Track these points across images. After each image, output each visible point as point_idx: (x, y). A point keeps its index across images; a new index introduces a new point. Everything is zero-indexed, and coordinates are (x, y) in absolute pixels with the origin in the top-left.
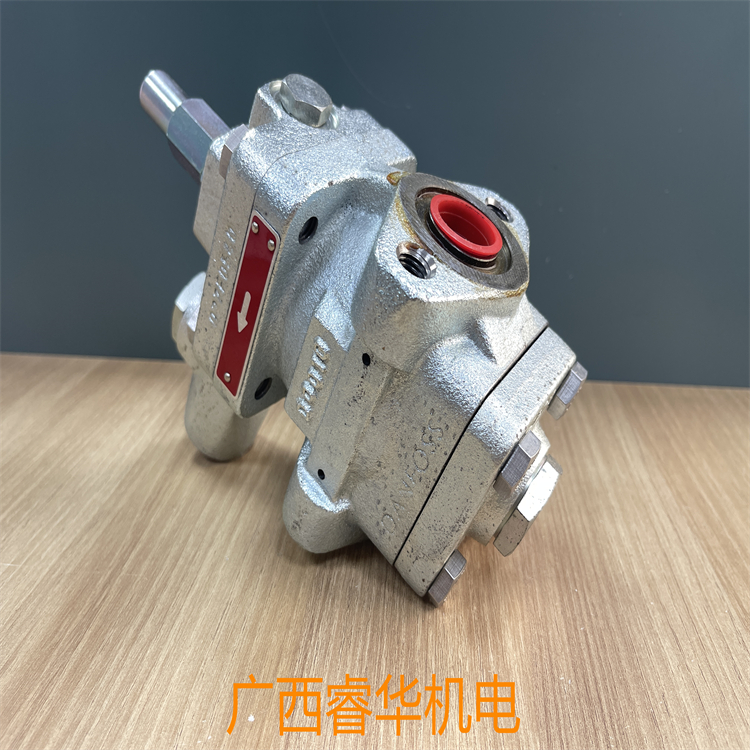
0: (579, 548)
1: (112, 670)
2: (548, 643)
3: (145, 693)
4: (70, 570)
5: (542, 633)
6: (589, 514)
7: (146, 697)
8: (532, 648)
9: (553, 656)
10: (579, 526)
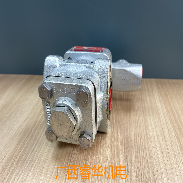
0: (141, 126)
1: (28, 158)
2: (130, 153)
3: (35, 164)
4: (20, 132)
5: (129, 150)
6: (144, 117)
7: (35, 165)
8: (126, 154)
9: (131, 156)
10: (141, 120)
